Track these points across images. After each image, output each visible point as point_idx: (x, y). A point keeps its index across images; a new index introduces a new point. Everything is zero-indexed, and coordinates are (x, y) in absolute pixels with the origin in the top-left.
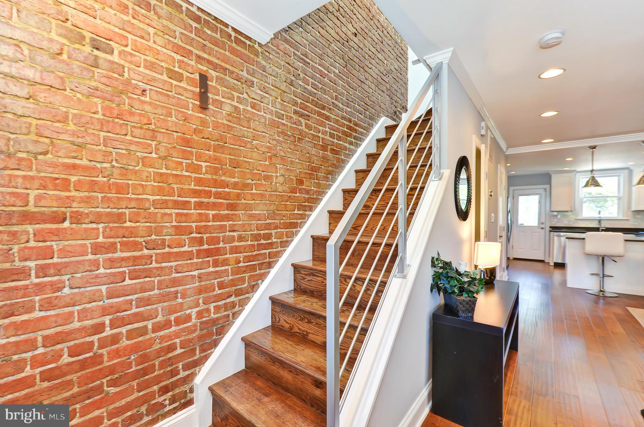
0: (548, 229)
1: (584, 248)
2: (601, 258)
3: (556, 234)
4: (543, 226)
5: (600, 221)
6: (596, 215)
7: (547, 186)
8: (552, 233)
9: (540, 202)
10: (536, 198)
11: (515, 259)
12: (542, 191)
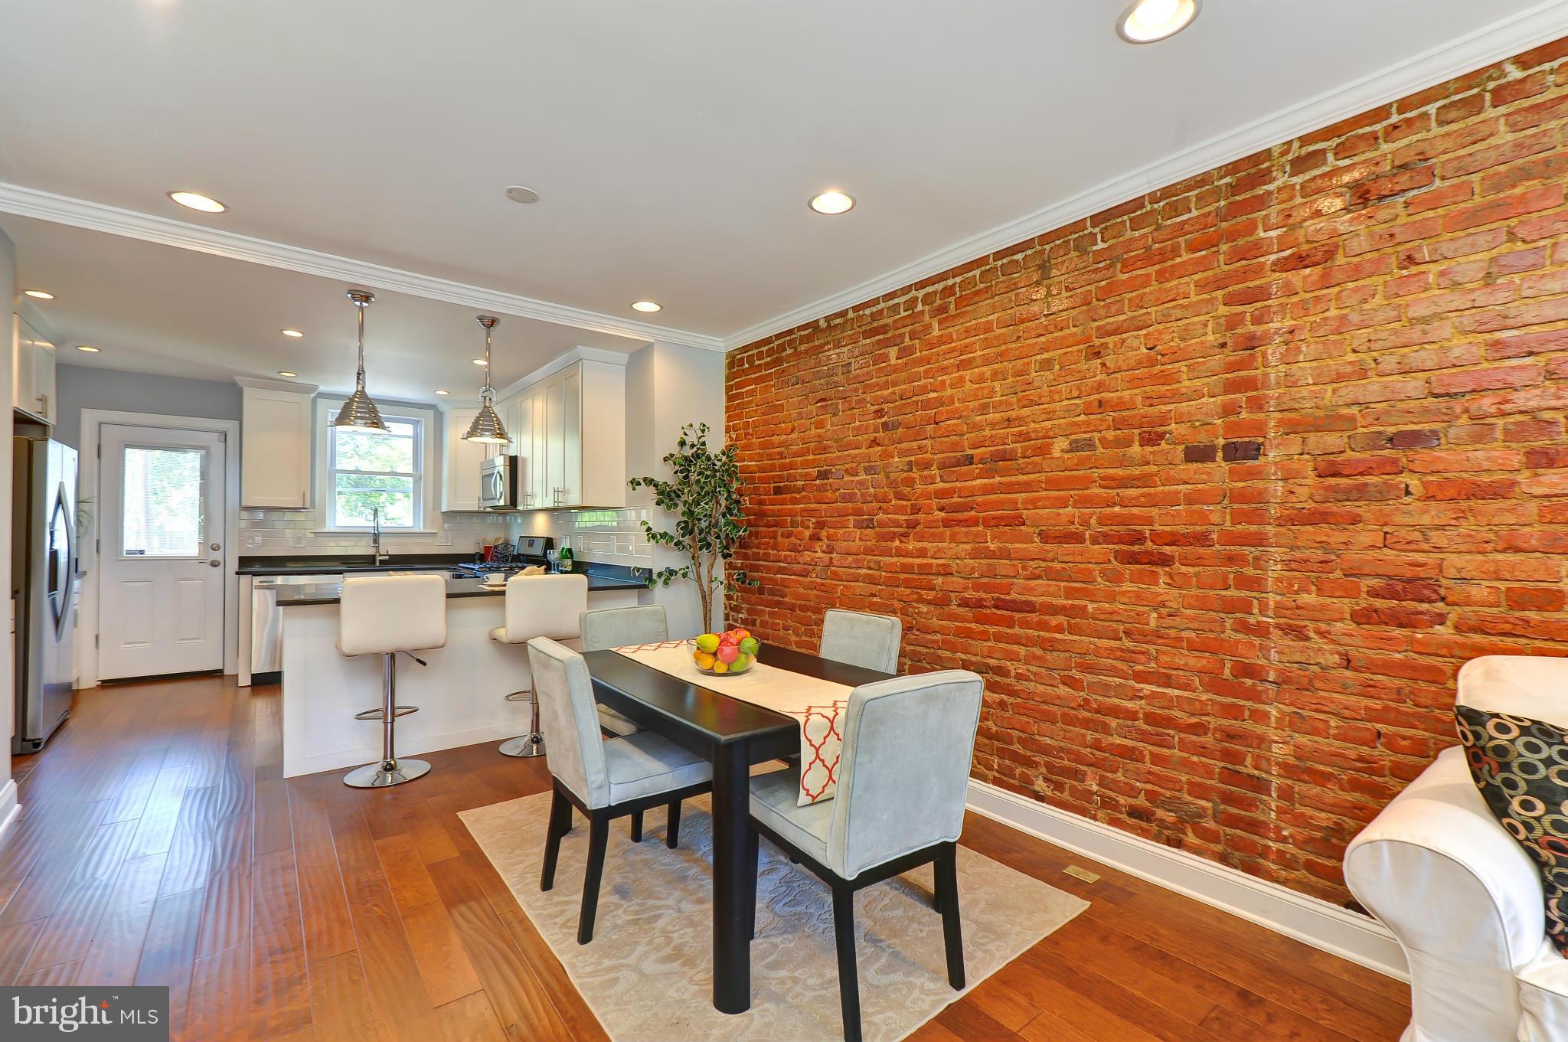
0: (233, 565)
1: (338, 632)
2: (387, 658)
3: (257, 580)
4: (217, 556)
5: (376, 537)
6: (363, 521)
7: (229, 425)
8: (245, 579)
9: (204, 474)
10: (190, 462)
11: (108, 684)
12: (213, 441)
